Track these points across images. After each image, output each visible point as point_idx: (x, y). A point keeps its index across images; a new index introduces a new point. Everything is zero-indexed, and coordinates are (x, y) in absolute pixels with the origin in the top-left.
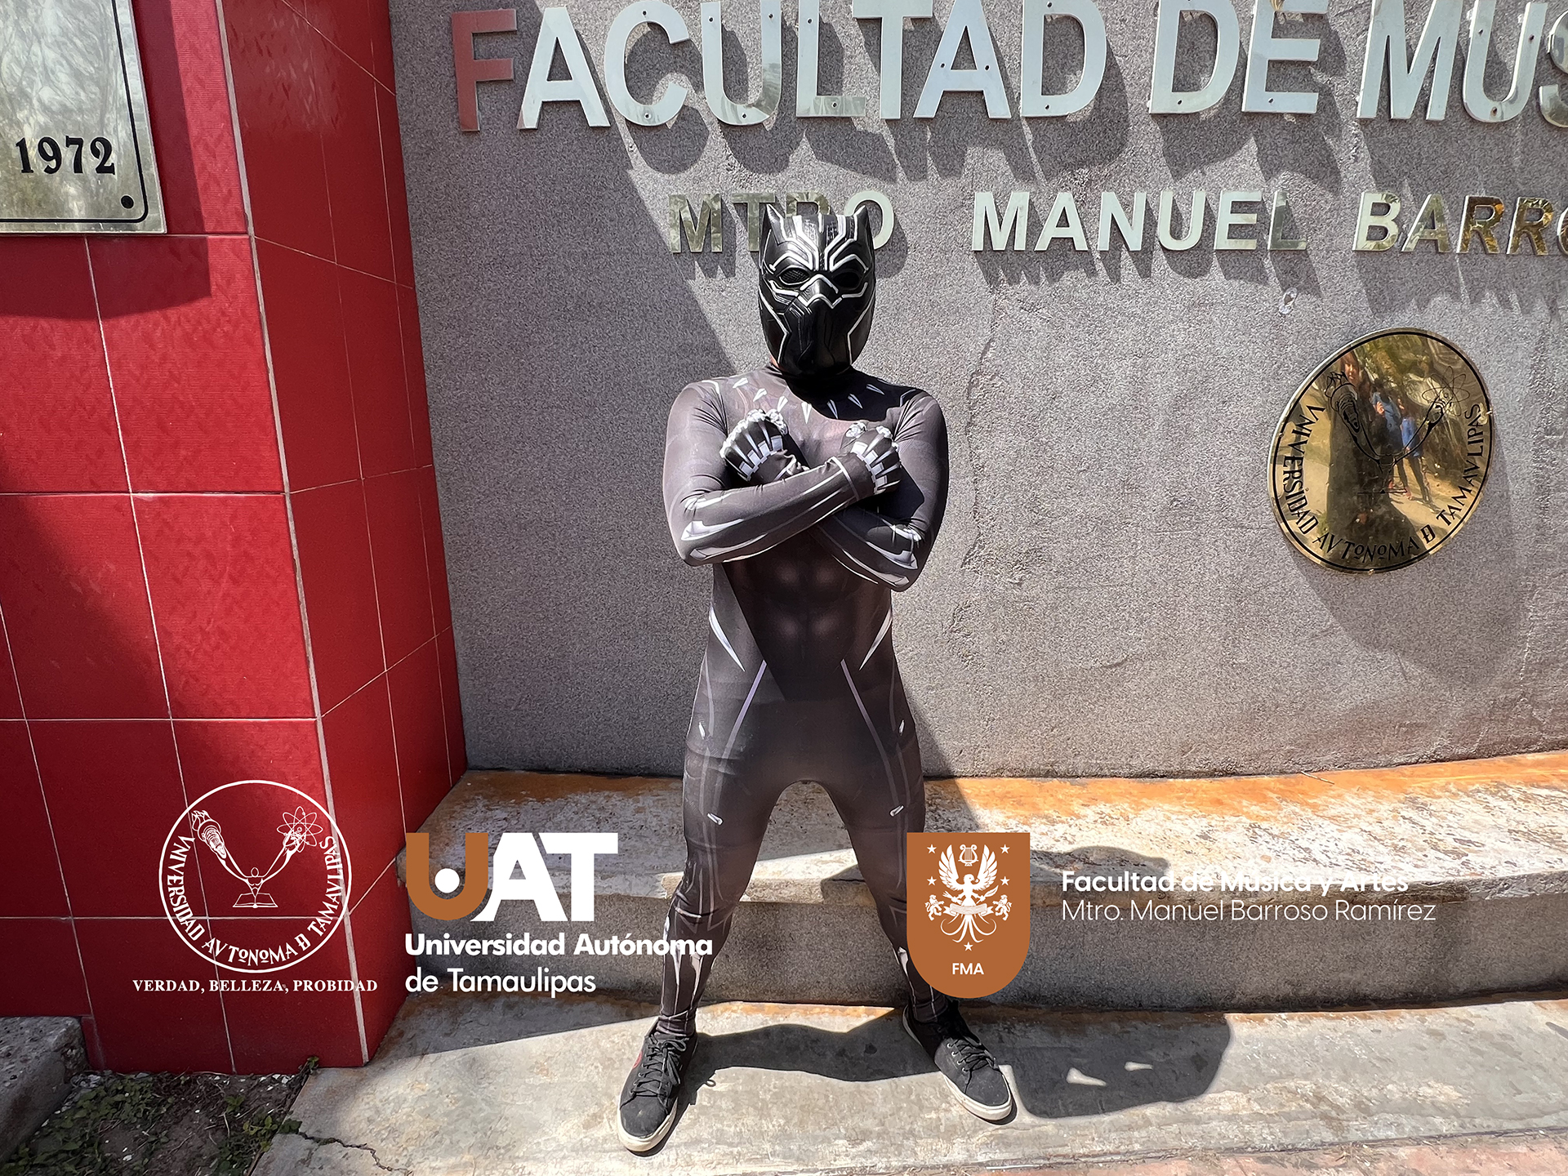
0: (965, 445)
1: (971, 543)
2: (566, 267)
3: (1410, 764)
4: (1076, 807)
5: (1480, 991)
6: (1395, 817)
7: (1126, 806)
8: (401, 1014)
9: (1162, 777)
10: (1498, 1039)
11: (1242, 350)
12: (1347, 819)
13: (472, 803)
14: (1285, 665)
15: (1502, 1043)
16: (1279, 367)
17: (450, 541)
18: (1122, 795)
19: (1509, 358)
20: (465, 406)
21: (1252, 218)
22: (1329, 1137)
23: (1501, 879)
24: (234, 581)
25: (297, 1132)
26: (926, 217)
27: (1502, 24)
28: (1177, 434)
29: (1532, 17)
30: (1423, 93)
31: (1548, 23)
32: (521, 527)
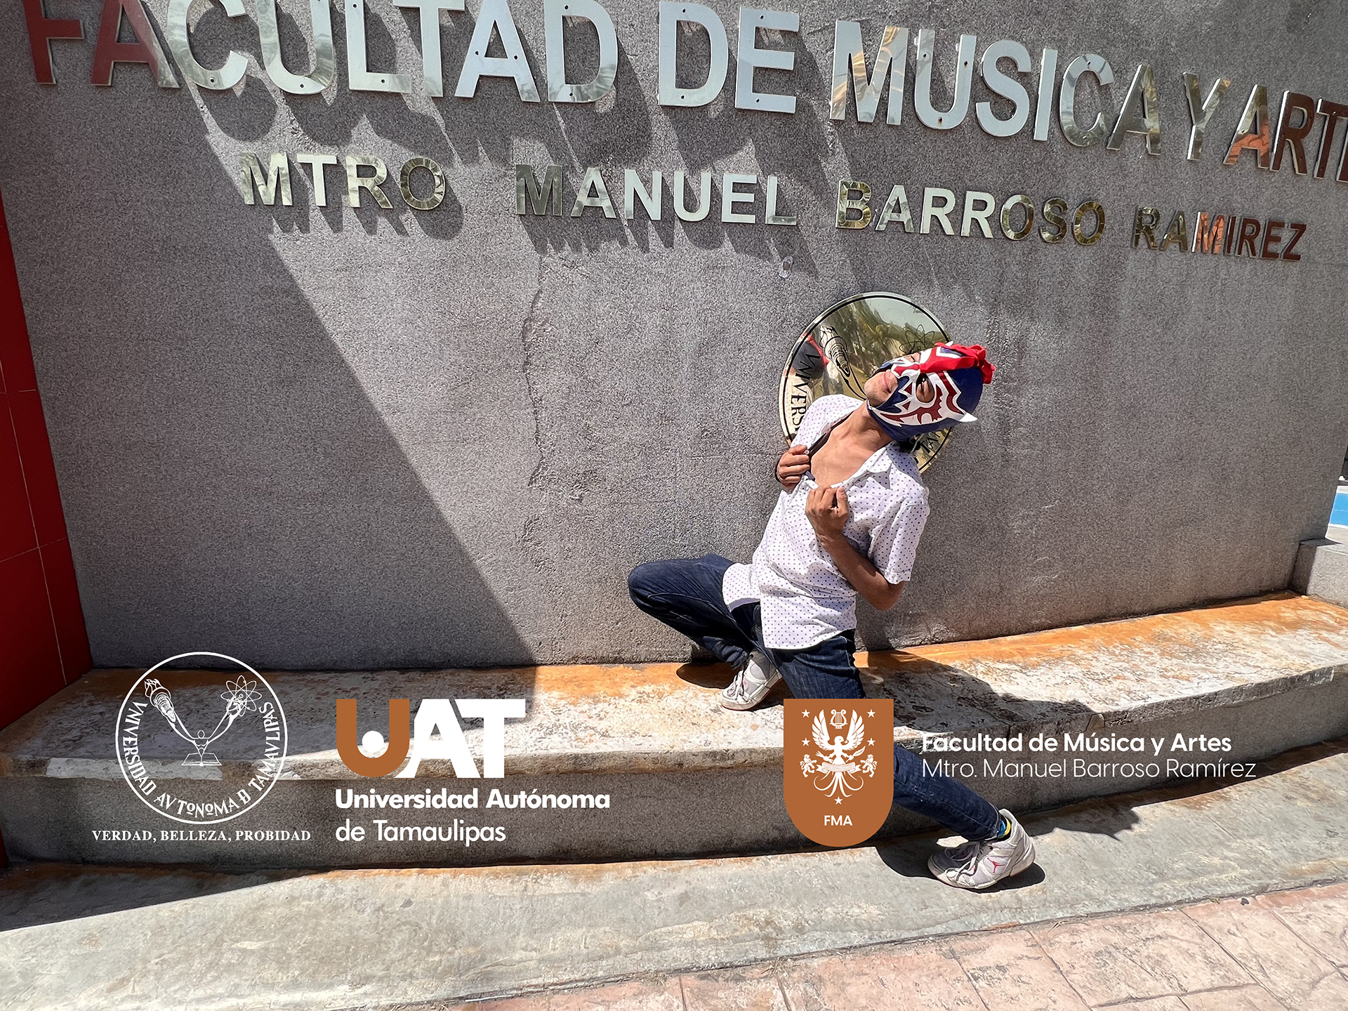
0: (524, 381)
1: (535, 465)
2: (150, 214)
3: (915, 645)
11: (750, 307)
13: (78, 699)
16: (783, 322)
19: (969, 319)
20: (65, 336)
21: (749, 198)
22: (763, 954)
26: (475, 183)
27: (943, 51)
28: (703, 375)
29: (965, 46)
30: (883, 103)
31: (978, 52)
32: (126, 448)
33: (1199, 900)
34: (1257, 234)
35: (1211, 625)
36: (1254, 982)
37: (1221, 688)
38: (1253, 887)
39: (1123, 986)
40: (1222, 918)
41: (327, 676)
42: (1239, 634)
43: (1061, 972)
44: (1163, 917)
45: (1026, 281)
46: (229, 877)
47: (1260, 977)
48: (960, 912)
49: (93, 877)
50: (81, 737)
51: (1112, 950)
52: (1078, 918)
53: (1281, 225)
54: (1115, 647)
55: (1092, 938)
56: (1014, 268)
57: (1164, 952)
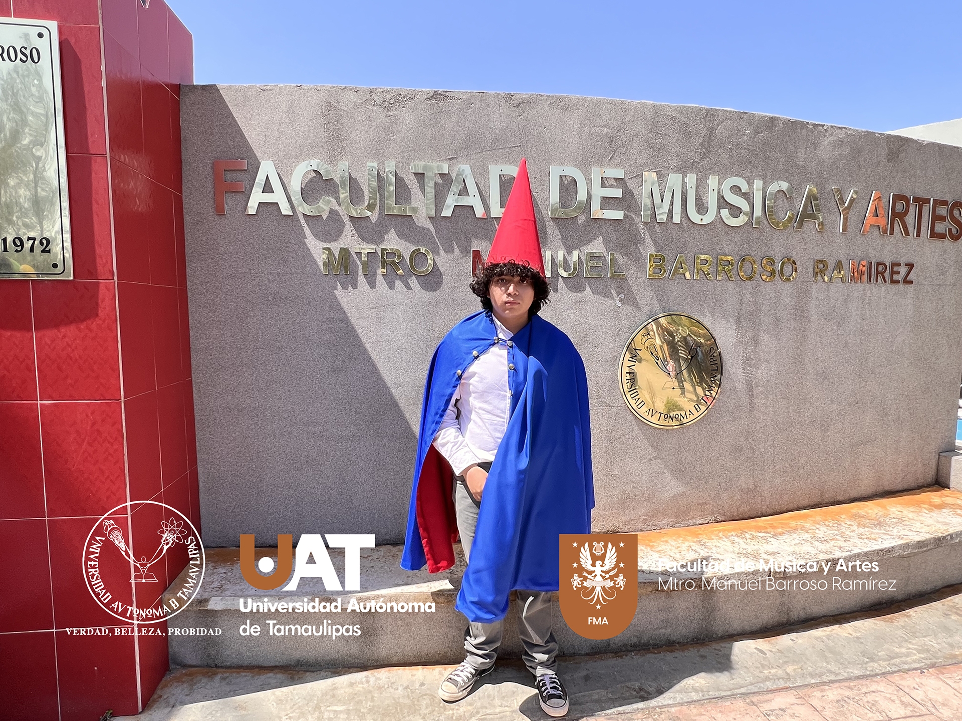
2: (268, 279)
3: (705, 524)
8: (160, 686)
11: (601, 323)
14: (637, 474)
16: (619, 330)
17: (199, 419)
20: (211, 347)
21: (600, 264)
23: (725, 575)
24: (90, 444)
26: (449, 260)
27: (701, 184)
29: (713, 181)
30: (671, 212)
31: (720, 184)
32: (239, 411)
33: (895, 672)
34: (886, 270)
35: (888, 508)
36: (929, 713)
37: (896, 544)
38: (926, 664)
40: (908, 682)
42: (905, 512)
43: (818, 711)
44: (874, 681)
45: (756, 303)
46: (308, 674)
47: (933, 710)
48: (753, 681)
49: (225, 675)
50: (222, 586)
51: (846, 699)
52: (824, 683)
53: (899, 265)
54: (829, 522)
55: (833, 694)
56: (748, 296)
57: (877, 699)
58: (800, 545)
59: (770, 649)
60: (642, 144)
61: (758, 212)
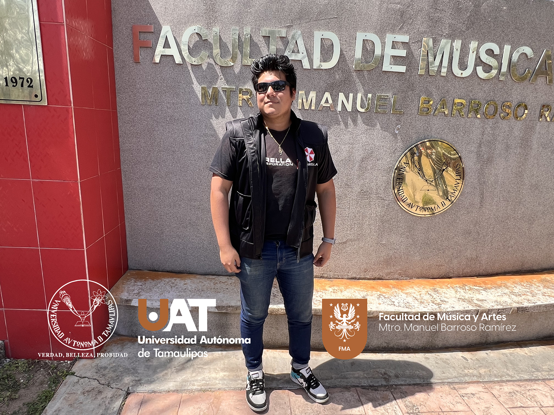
2: (167, 107)
4: (327, 288)
5: (445, 347)
6: (426, 294)
7: (343, 288)
9: (358, 279)
10: (445, 360)
11: (383, 144)
12: (411, 294)
13: (130, 280)
15: (446, 361)
16: (395, 150)
17: (125, 193)
18: (342, 284)
19: (469, 149)
20: (132, 149)
21: (385, 103)
22: (384, 383)
25: (74, 375)
27: (464, 48)
28: (362, 169)
29: (473, 45)
30: (440, 68)
31: (478, 47)
32: (149, 190)
33: (552, 379)
39: (519, 403)
41: (214, 277)
43: (496, 397)
44: (536, 384)
45: (493, 135)
48: (457, 376)
50: (139, 293)
51: (516, 392)
54: (524, 283)
55: (507, 388)
56: (489, 129)
57: (536, 394)
58: (501, 296)
59: (471, 358)
60: (424, 16)
61: (504, 69)
